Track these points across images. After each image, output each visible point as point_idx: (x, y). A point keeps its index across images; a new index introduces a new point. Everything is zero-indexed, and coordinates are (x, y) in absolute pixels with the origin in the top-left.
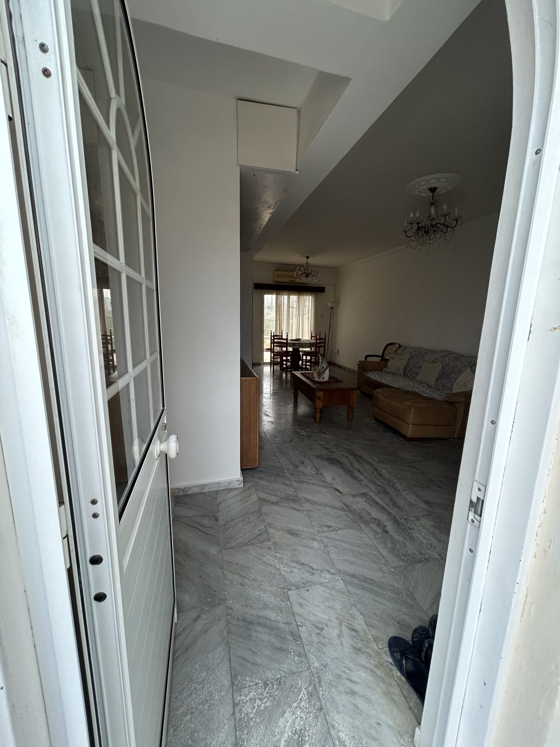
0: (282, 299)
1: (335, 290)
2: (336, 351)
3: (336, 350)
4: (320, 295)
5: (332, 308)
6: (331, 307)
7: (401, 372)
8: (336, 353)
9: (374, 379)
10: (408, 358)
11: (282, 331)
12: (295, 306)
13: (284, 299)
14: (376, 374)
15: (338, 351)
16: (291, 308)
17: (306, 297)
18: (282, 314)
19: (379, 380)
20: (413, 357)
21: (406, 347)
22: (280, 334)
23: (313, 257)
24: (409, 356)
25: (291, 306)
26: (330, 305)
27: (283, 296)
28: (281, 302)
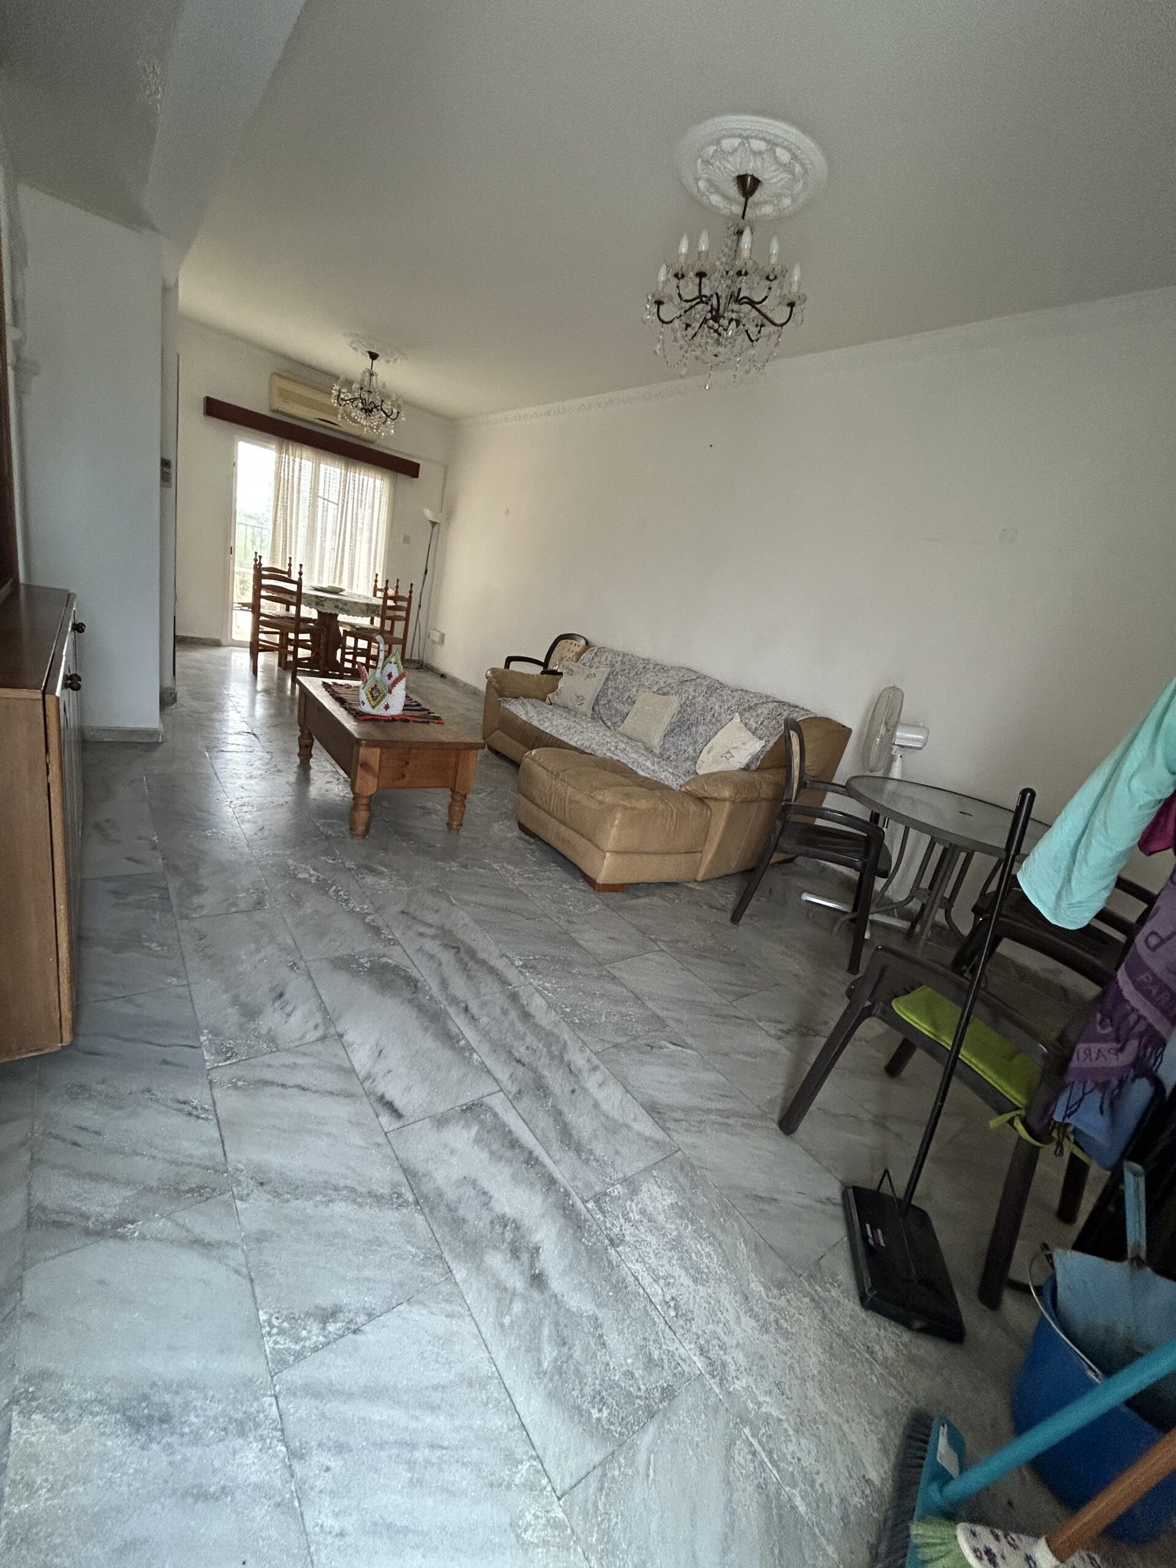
0: (297, 468)
1: (445, 479)
2: (436, 637)
3: (438, 634)
4: (404, 480)
5: (434, 524)
6: (431, 521)
7: (586, 708)
8: (437, 640)
9: (524, 718)
10: (606, 676)
11: (290, 558)
12: (334, 498)
13: (300, 470)
14: (529, 707)
15: (443, 636)
16: (320, 501)
17: (366, 478)
18: (292, 512)
19: (535, 723)
20: (617, 674)
21: (602, 650)
22: (285, 566)
23: (388, 362)
24: (607, 670)
25: (321, 494)
26: (429, 514)
27: (297, 460)
28: (293, 476)
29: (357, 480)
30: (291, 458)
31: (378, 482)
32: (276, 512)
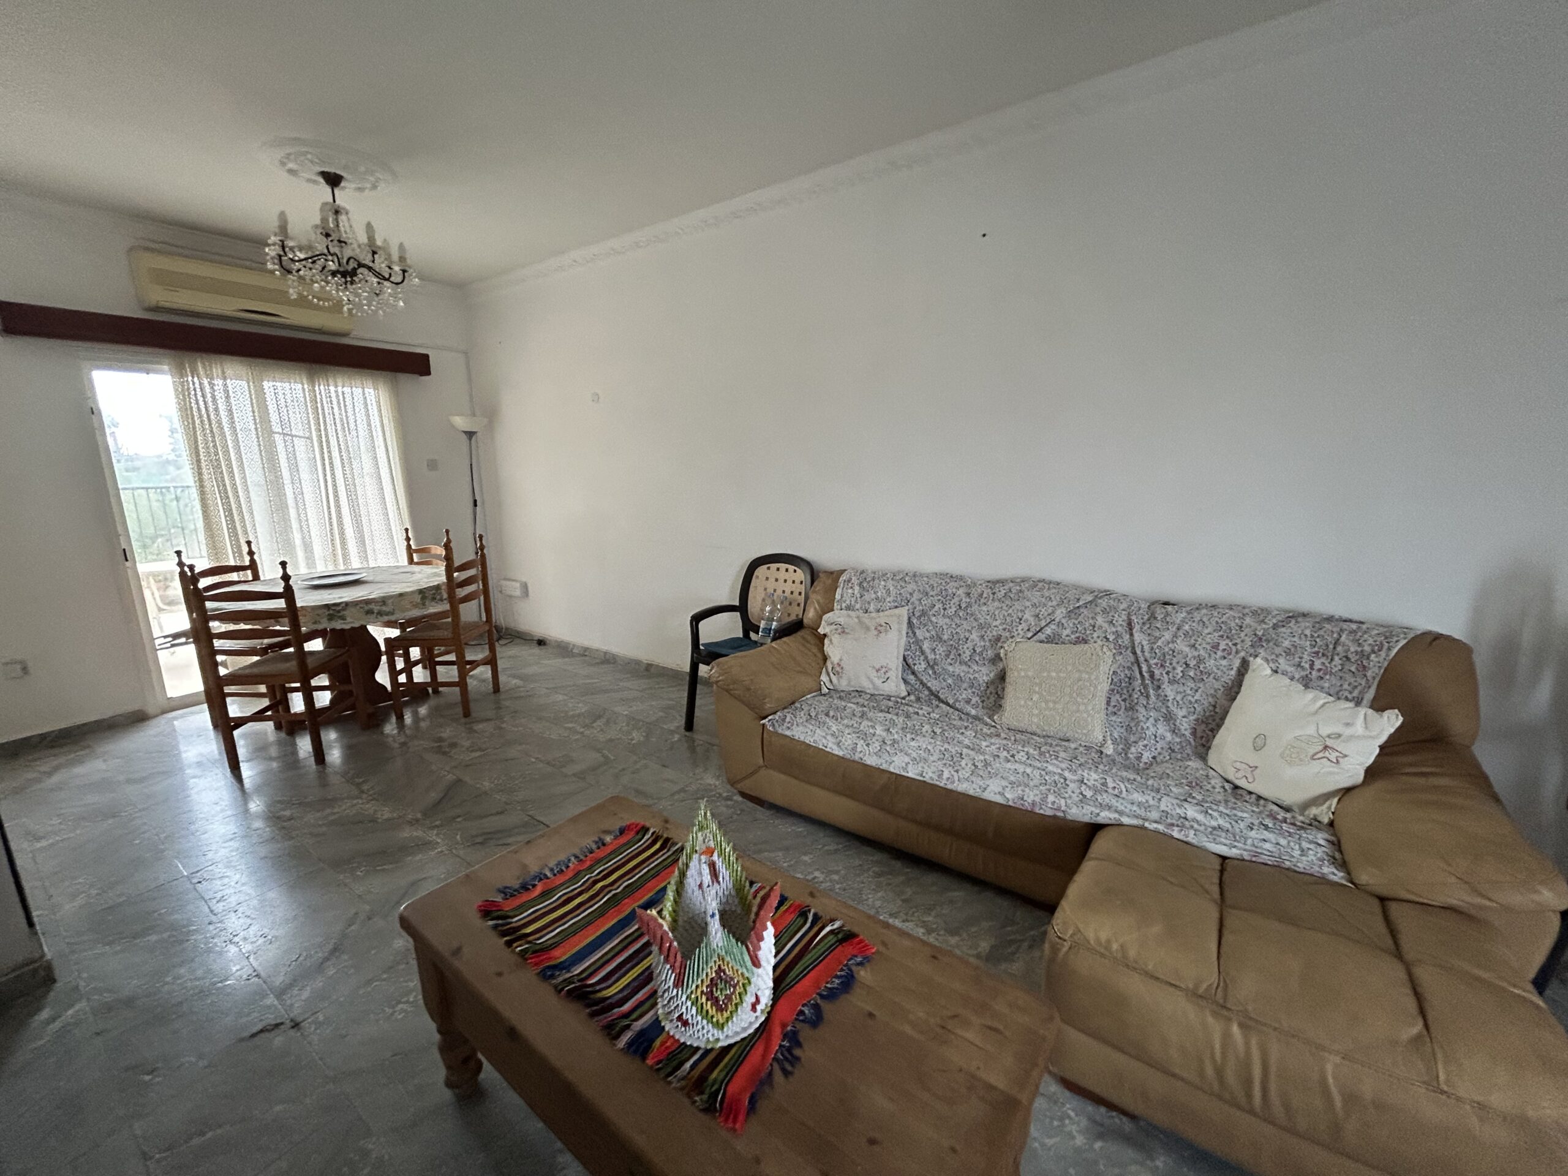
0: (220, 395)
1: (470, 370)
2: (515, 589)
3: (518, 585)
4: (408, 381)
5: (470, 434)
6: (465, 432)
10: (904, 622)
11: (249, 543)
12: (300, 428)
13: (228, 397)
15: (525, 587)
16: (278, 439)
17: (347, 390)
18: (230, 466)
20: (924, 613)
22: (241, 556)
24: (904, 612)
25: (277, 428)
26: (460, 422)
27: (219, 383)
28: (216, 410)
29: (333, 395)
30: (206, 382)
31: (370, 392)
32: (200, 474)
